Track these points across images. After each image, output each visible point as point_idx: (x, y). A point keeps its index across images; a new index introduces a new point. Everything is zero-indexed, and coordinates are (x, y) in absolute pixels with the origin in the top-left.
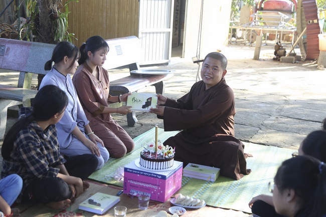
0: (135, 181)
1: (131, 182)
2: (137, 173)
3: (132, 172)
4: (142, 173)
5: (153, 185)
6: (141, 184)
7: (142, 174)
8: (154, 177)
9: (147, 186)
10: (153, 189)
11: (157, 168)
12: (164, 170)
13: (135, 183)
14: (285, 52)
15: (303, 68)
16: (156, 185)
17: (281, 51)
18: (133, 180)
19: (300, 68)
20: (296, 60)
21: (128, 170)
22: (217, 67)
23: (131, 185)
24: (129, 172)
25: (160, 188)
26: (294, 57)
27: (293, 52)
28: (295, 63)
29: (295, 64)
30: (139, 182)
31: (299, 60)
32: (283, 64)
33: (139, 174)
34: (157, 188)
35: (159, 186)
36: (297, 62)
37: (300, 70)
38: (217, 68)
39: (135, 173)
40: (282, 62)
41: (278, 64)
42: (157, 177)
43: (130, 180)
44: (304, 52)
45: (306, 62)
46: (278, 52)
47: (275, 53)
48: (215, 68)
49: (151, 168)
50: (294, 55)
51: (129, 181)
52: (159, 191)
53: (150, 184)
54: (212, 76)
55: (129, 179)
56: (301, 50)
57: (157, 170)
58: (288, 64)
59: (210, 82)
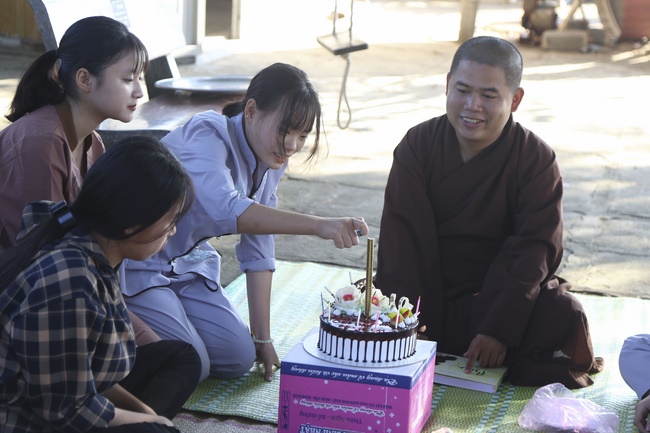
0: (316, 399)
1: (304, 403)
2: (322, 377)
3: (306, 375)
4: (336, 374)
5: (371, 406)
6: (334, 407)
7: (338, 379)
8: (373, 383)
9: (354, 410)
10: (373, 418)
11: (377, 359)
12: (397, 363)
13: (316, 405)
14: (555, 17)
15: (619, 68)
16: (380, 406)
17: (542, 15)
18: (308, 398)
19: (608, 67)
20: (590, 43)
21: (293, 369)
22: (494, 90)
23: (301, 413)
24: (296, 374)
25: (392, 415)
26: (583, 34)
27: (578, 16)
28: (589, 51)
29: (590, 56)
30: (327, 400)
31: (600, 43)
32: (553, 55)
33: (329, 378)
34: (383, 415)
35: (389, 407)
36: (595, 47)
37: (610, 74)
38: (494, 94)
39: (315, 376)
40: (547, 50)
41: (540, 58)
42: (383, 384)
43: (299, 397)
44: (609, 15)
45: (623, 46)
46: (533, 17)
47: (526, 22)
48: (489, 94)
49: (361, 358)
50: (583, 25)
51: (296, 402)
52: (390, 423)
53: (363, 404)
54: (482, 117)
55: (295, 396)
56: (601, 11)
57: (376, 365)
58: (569, 56)
59: (479, 134)
